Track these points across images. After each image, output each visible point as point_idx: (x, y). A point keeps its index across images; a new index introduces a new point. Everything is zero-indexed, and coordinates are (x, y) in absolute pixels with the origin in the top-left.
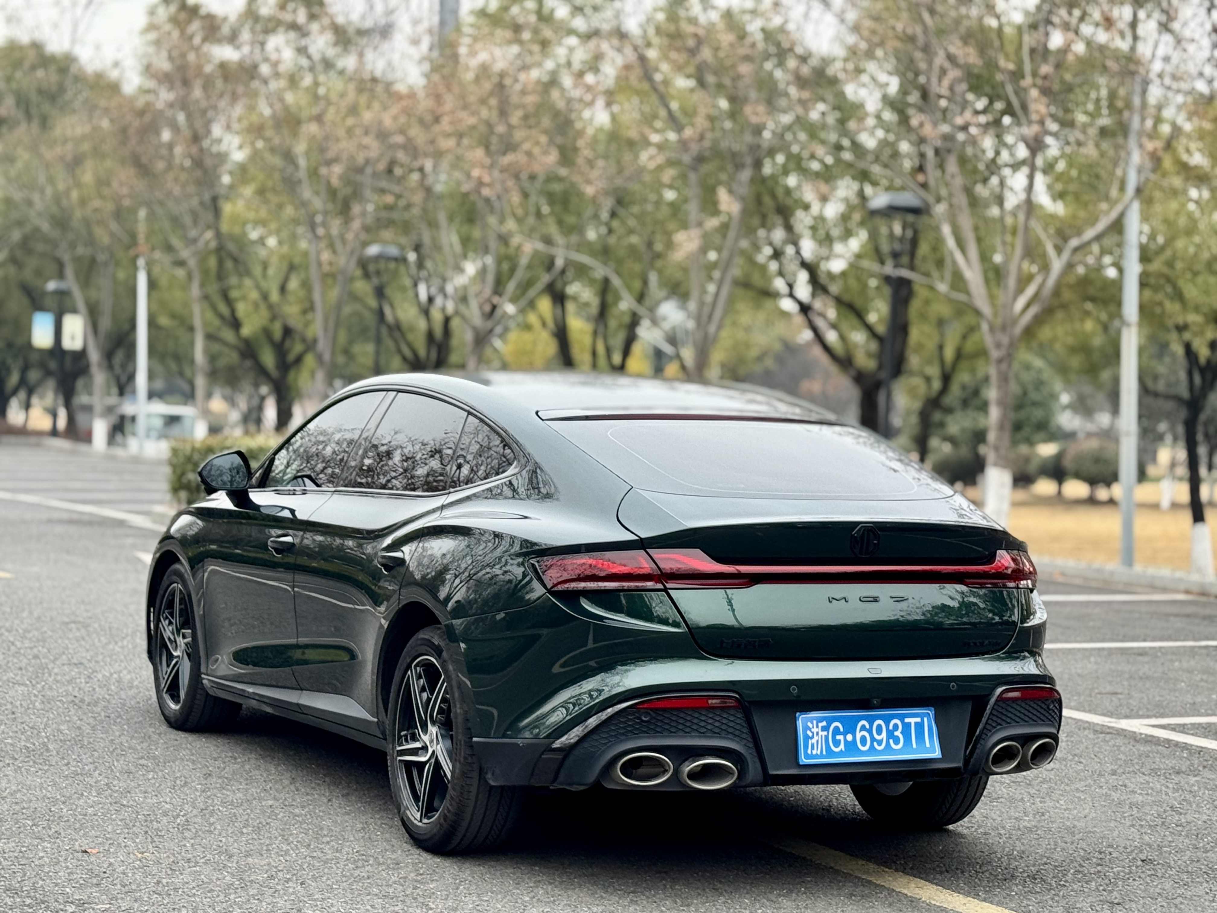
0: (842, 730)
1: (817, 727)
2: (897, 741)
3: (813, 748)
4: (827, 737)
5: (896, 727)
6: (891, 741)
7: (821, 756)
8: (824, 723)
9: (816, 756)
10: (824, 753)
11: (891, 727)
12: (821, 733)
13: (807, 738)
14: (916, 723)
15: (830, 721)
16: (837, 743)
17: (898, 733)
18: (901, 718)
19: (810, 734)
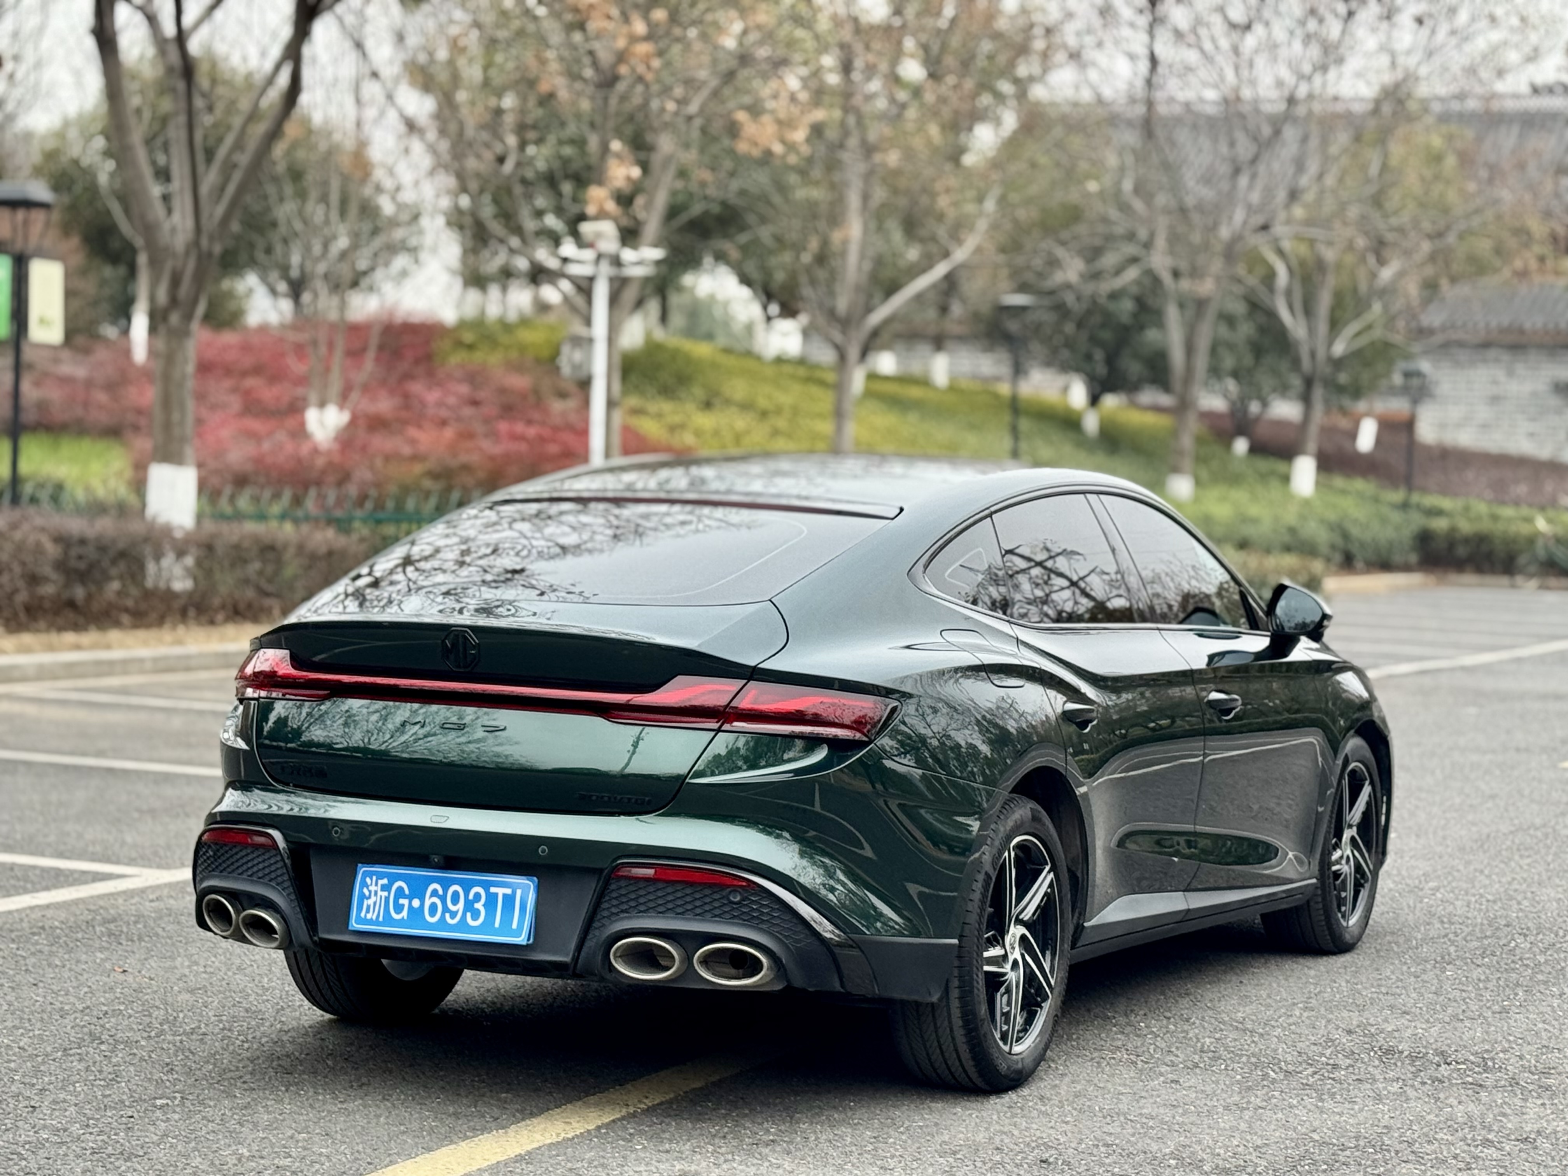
0: (407, 892)
1: (376, 885)
2: (476, 915)
3: (368, 911)
4: (387, 899)
5: (477, 896)
6: (469, 915)
7: (376, 922)
8: (385, 881)
9: (370, 922)
10: (381, 919)
11: (471, 897)
12: (380, 893)
13: (362, 897)
14: (504, 895)
15: (393, 879)
16: (399, 908)
17: (479, 906)
18: (486, 886)
19: (367, 893)
